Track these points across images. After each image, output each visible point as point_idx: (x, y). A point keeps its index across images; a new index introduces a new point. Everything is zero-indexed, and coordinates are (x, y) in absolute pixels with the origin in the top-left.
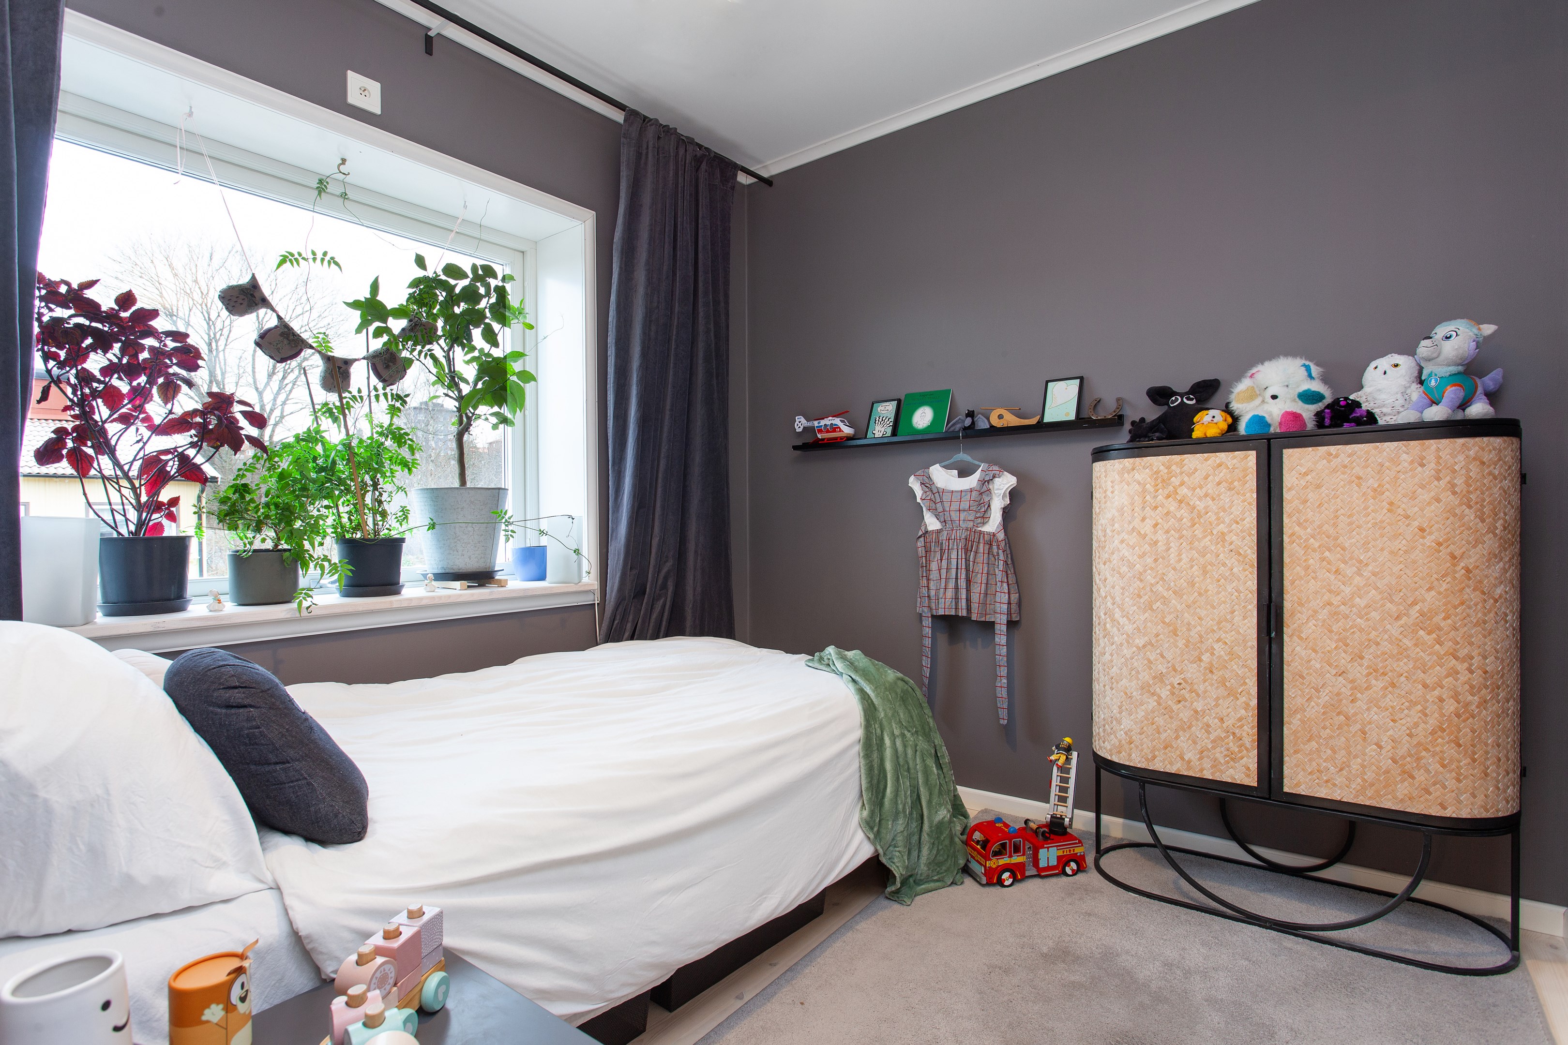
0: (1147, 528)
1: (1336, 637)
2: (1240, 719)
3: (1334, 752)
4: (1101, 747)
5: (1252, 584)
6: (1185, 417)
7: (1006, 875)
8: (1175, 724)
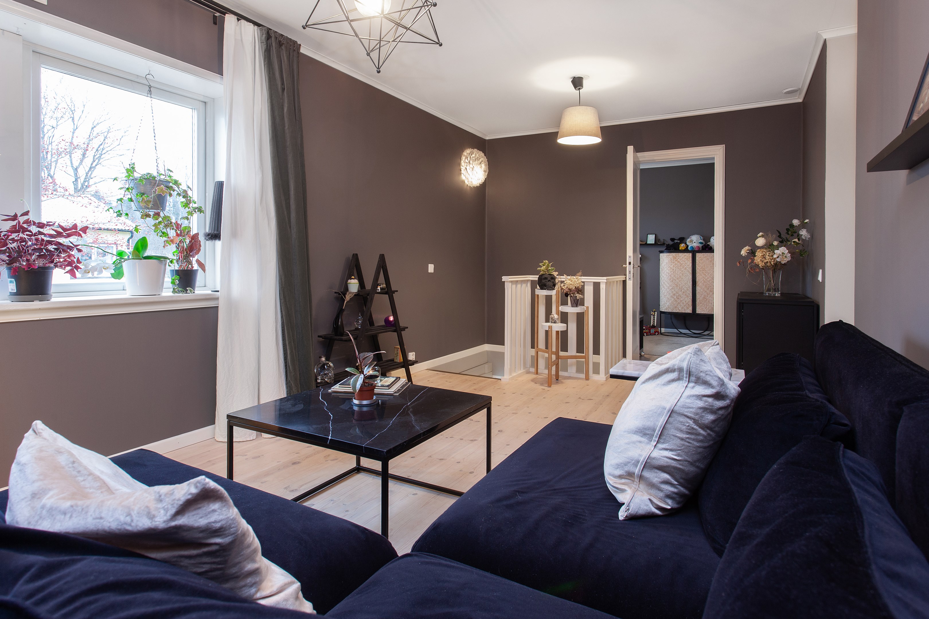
0: (672, 267)
1: (705, 286)
2: (689, 301)
3: (704, 305)
4: (662, 310)
5: (691, 277)
6: (678, 245)
7: (645, 334)
8: (677, 303)
